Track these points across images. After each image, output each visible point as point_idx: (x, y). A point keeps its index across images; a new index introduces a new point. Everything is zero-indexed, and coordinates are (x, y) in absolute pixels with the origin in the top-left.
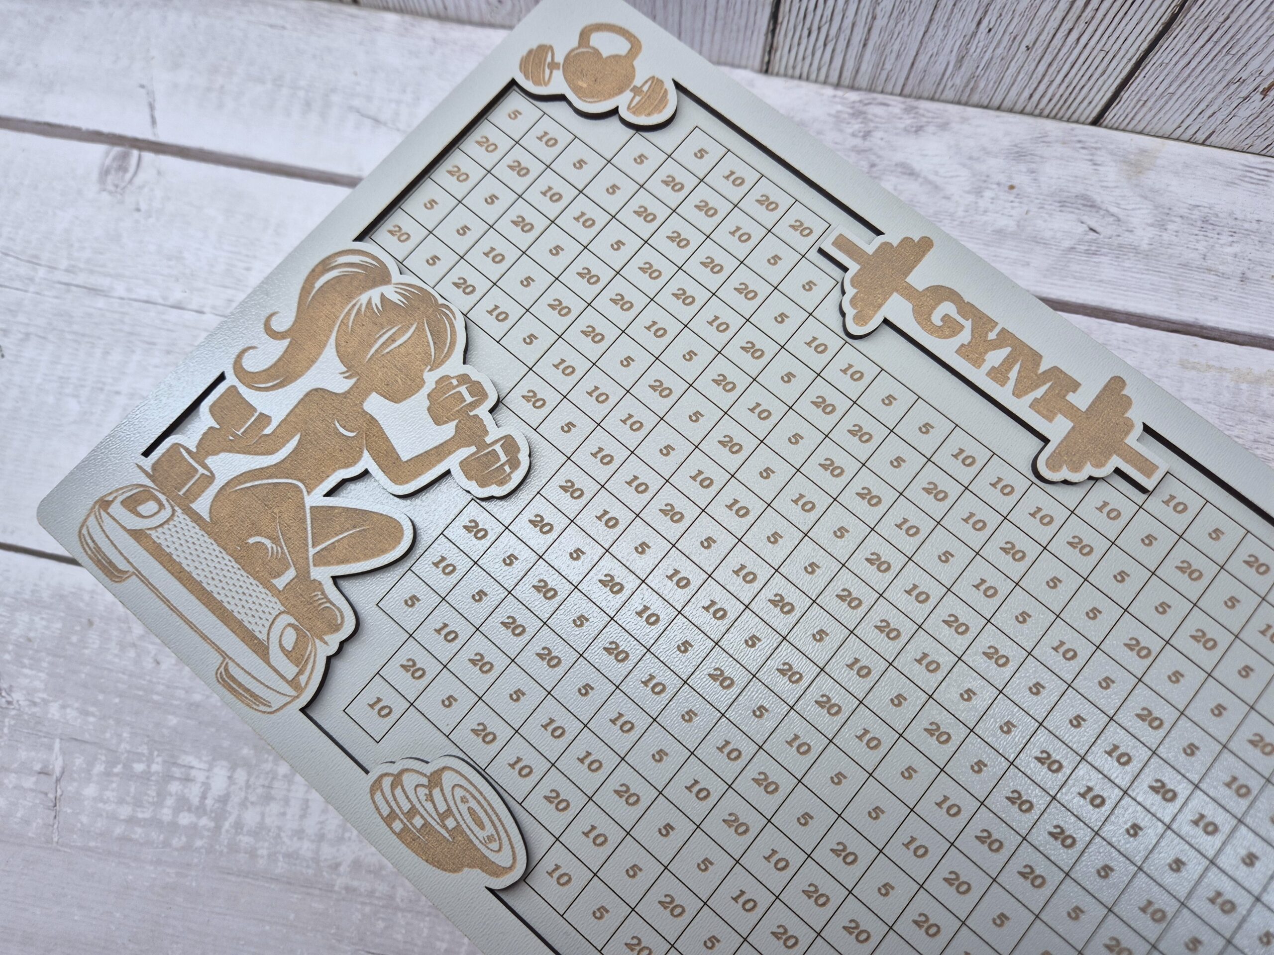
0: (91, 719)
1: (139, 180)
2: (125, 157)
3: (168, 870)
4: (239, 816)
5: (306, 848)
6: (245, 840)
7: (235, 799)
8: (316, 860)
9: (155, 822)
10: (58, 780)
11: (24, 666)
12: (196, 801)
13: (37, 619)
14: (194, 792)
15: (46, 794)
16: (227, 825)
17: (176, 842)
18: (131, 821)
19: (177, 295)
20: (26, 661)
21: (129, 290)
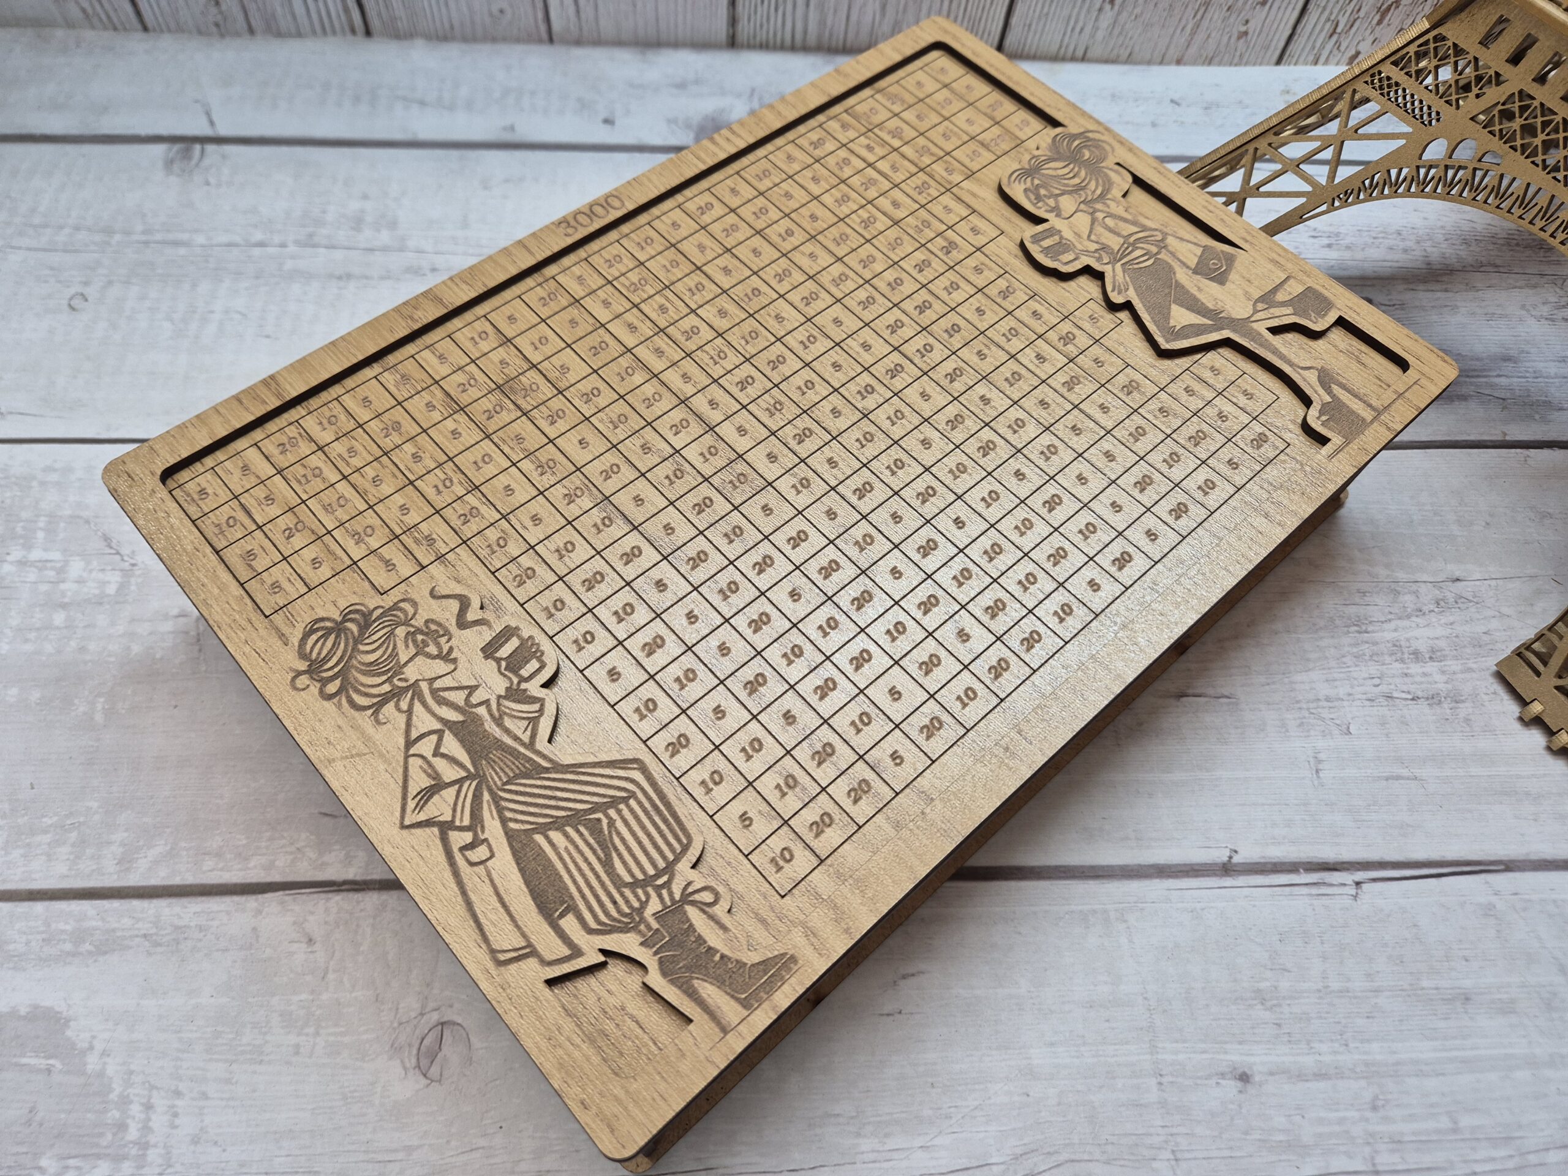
1: (204, 165)
2: (188, 149)
21: (209, 239)
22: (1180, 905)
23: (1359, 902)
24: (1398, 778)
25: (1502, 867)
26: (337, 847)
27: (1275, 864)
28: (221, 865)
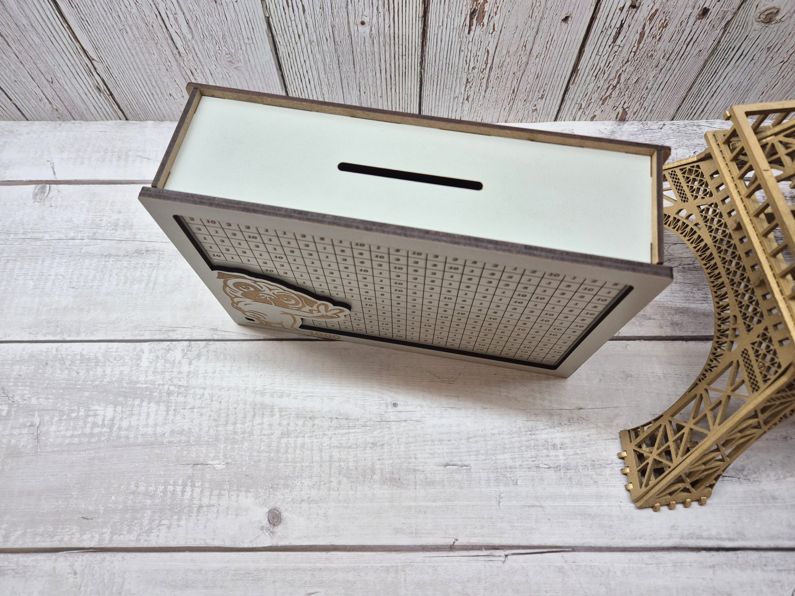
0: (51, 401)
1: (50, 196)
2: (43, 188)
3: (91, 452)
4: (120, 425)
5: (150, 430)
6: (123, 433)
7: (117, 418)
8: (155, 434)
9: (84, 435)
10: (38, 427)
11: (19, 386)
12: (100, 423)
13: (23, 367)
14: (99, 420)
15: (33, 434)
16: (115, 429)
17: (93, 440)
18: (72, 436)
19: (72, 235)
20: (20, 384)
21: (51, 236)
22: (429, 564)
23: (505, 564)
24: (533, 506)
25: (571, 549)
26: (88, 533)
27: (472, 546)
28: (43, 539)
